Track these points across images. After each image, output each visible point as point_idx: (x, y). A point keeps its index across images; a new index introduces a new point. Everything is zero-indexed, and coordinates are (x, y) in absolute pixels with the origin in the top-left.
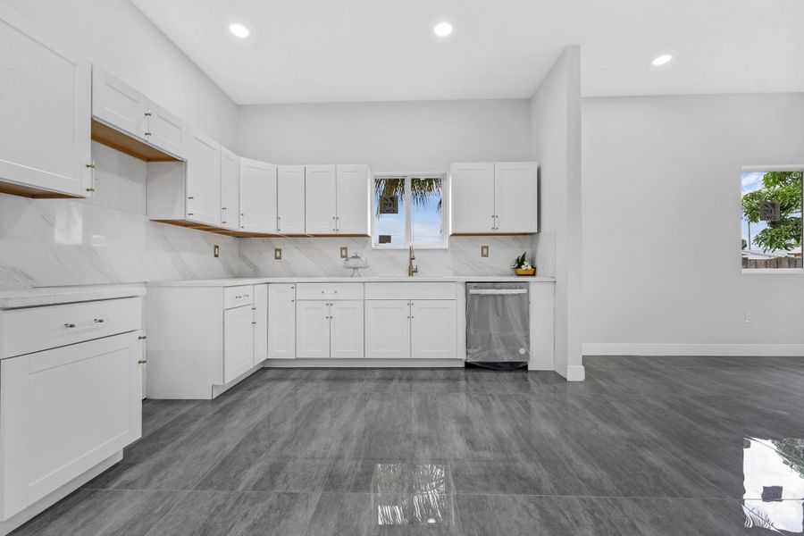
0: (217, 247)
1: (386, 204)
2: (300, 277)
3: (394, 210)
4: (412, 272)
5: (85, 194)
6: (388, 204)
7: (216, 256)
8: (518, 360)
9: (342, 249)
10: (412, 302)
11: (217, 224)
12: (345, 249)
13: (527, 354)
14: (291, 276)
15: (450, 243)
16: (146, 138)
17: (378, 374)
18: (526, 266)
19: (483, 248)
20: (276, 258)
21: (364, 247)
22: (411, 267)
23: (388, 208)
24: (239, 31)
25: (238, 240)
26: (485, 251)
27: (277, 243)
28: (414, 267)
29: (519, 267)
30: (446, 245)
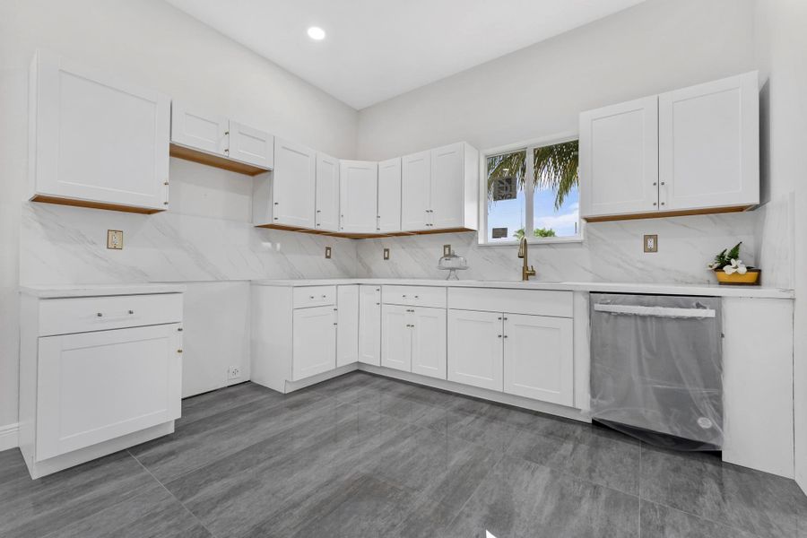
0: (328, 248)
1: (502, 188)
2: (404, 278)
3: (512, 196)
4: (528, 274)
5: (164, 207)
6: (503, 187)
7: (328, 257)
8: (696, 438)
9: (445, 247)
10: (505, 316)
11: (312, 226)
12: (449, 246)
13: (714, 431)
14: (397, 278)
15: (587, 231)
16: (226, 154)
17: (458, 402)
18: (738, 268)
19: (646, 238)
20: (385, 258)
21: (469, 244)
22: (525, 268)
23: (504, 193)
24: (316, 33)
25: (355, 242)
26: (651, 243)
27: (386, 242)
28: (530, 269)
29: (720, 268)
30: (580, 237)
